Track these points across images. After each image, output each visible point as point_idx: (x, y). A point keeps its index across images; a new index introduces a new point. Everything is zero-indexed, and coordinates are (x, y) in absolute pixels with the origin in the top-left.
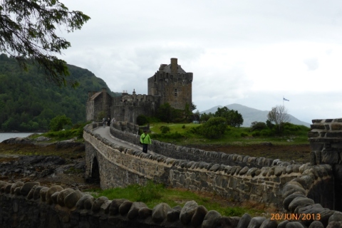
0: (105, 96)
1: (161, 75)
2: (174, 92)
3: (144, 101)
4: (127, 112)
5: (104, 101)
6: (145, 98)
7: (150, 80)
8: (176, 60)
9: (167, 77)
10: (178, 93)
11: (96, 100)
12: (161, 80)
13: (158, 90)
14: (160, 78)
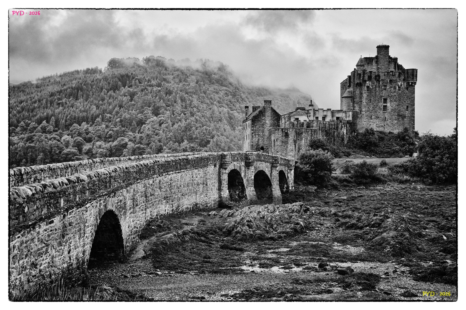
0: (268, 113)
1: (360, 75)
2: (381, 104)
3: (328, 119)
5: (268, 120)
6: (329, 114)
7: (344, 86)
8: (386, 48)
9: (370, 78)
10: (388, 105)
11: (255, 119)
12: (360, 85)
13: (354, 102)
14: (357, 81)
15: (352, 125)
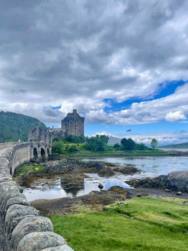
0: (38, 129)
1: (68, 118)
3: (58, 131)
4: (48, 137)
5: (37, 131)
7: (63, 121)
8: (76, 110)
9: (71, 119)
10: (76, 127)
11: (33, 131)
12: (68, 121)
13: (66, 126)
15: (66, 133)
